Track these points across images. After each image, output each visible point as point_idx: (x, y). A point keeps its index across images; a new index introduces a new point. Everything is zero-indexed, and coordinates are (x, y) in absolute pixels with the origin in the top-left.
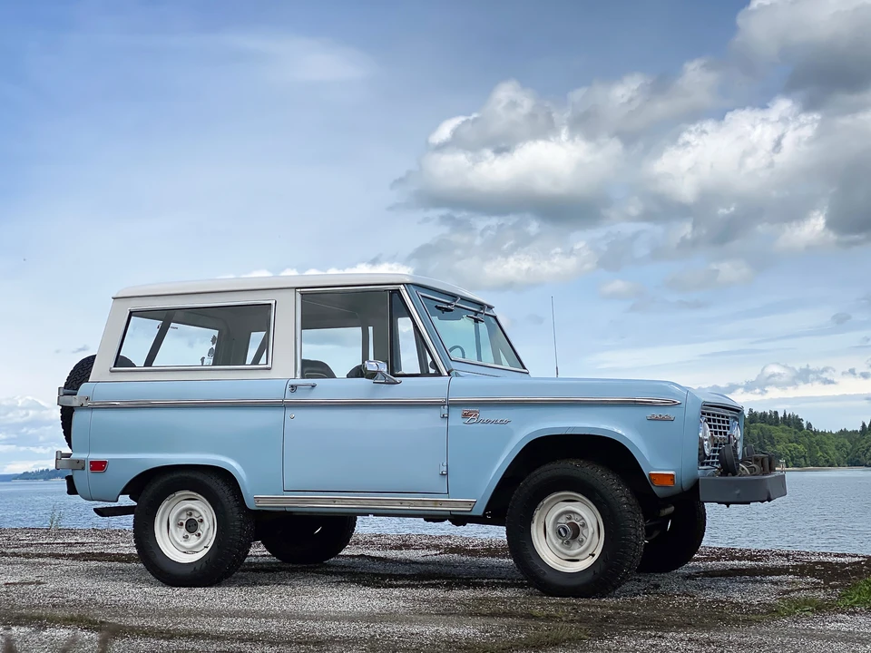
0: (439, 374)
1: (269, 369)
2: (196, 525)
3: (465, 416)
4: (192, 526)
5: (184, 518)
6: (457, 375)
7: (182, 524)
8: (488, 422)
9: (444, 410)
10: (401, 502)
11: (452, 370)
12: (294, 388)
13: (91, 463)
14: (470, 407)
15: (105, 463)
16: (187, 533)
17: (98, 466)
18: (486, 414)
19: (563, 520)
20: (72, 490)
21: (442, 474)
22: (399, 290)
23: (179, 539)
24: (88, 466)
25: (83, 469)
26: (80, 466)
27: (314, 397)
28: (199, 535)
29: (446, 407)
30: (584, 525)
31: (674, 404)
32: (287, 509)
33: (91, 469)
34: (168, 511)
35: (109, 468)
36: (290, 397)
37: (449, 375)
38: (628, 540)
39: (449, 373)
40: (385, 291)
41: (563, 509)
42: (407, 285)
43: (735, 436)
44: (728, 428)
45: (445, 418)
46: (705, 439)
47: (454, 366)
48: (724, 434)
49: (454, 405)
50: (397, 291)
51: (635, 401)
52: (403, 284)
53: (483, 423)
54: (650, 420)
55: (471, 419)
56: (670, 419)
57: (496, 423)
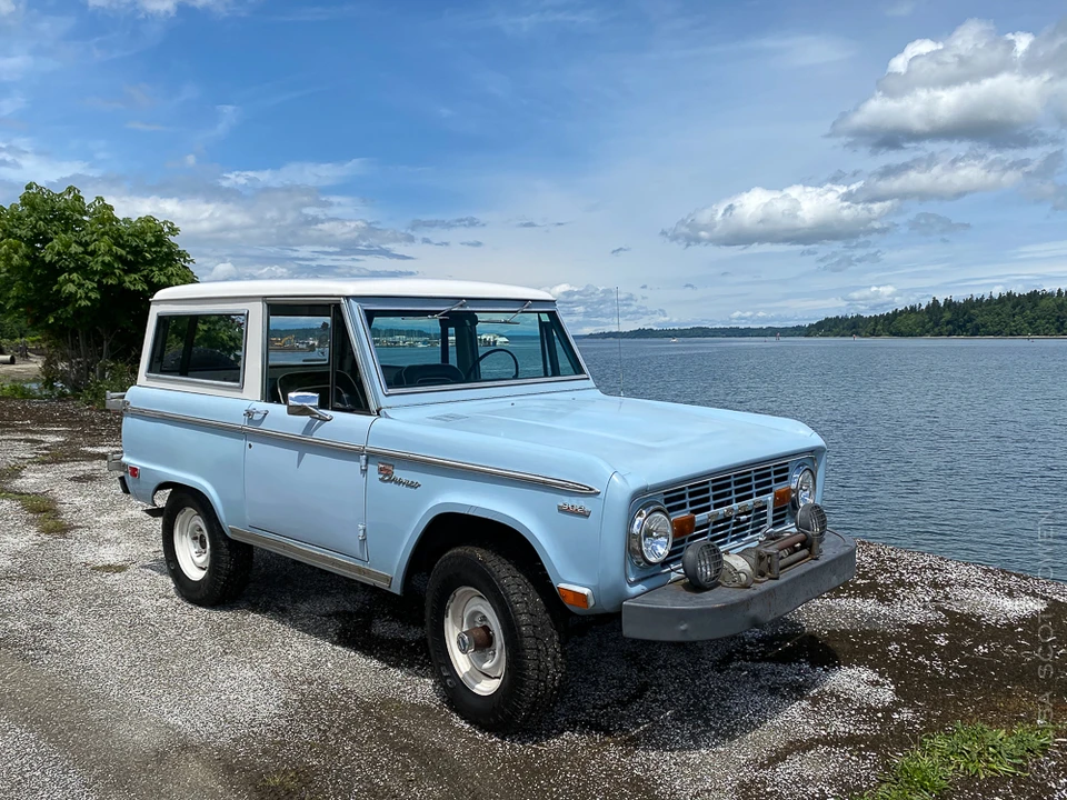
0: (369, 411)
1: (241, 388)
2: (204, 543)
3: (381, 469)
6: (387, 417)
7: (195, 539)
8: (399, 482)
9: (363, 462)
10: (334, 562)
11: (381, 409)
12: (249, 413)
13: (131, 467)
14: (387, 463)
15: (137, 470)
17: (134, 471)
18: (398, 474)
21: (363, 539)
22: (341, 304)
23: (194, 555)
27: (266, 426)
28: (205, 553)
31: (594, 494)
33: (131, 474)
34: (186, 523)
35: (140, 475)
36: (248, 424)
37: (378, 414)
38: (525, 676)
39: (378, 412)
40: (329, 305)
41: (474, 608)
42: (347, 297)
43: (793, 486)
44: (777, 481)
45: (364, 471)
46: (657, 537)
47: (384, 401)
48: (758, 494)
49: (372, 456)
50: (338, 307)
51: (544, 482)
52: (343, 296)
53: (396, 483)
54: (561, 510)
55: (387, 476)
56: (585, 515)
57: (408, 485)
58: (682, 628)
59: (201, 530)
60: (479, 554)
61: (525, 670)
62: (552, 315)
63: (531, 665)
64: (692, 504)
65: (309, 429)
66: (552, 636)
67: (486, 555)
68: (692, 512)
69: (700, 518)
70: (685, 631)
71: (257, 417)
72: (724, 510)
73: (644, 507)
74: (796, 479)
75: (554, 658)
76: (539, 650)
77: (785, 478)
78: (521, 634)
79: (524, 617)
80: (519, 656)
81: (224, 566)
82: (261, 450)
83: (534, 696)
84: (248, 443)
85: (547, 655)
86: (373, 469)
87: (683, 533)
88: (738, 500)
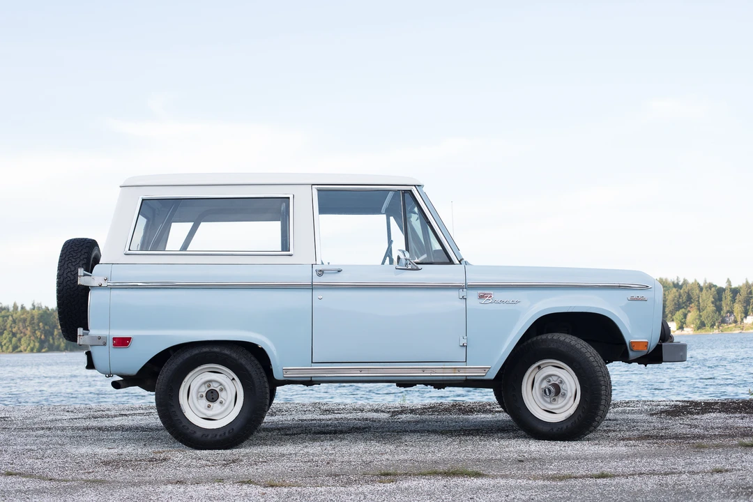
0: (451, 262)
1: (290, 255)
3: (481, 297)
4: (212, 396)
6: (469, 264)
8: (501, 302)
9: (463, 293)
11: (462, 260)
12: (321, 272)
13: (114, 339)
15: (129, 339)
16: (208, 403)
17: (122, 342)
18: (498, 295)
20: (90, 365)
21: (463, 346)
22: (411, 191)
24: (111, 342)
25: (105, 344)
26: (101, 342)
29: (464, 290)
33: (114, 345)
35: (133, 344)
36: (317, 280)
39: (460, 262)
40: (400, 191)
42: (418, 186)
45: (464, 299)
49: (471, 288)
50: (409, 192)
51: (619, 286)
52: (415, 186)
53: (498, 303)
54: (630, 300)
55: (487, 300)
56: (645, 300)
57: (509, 303)
59: (209, 386)
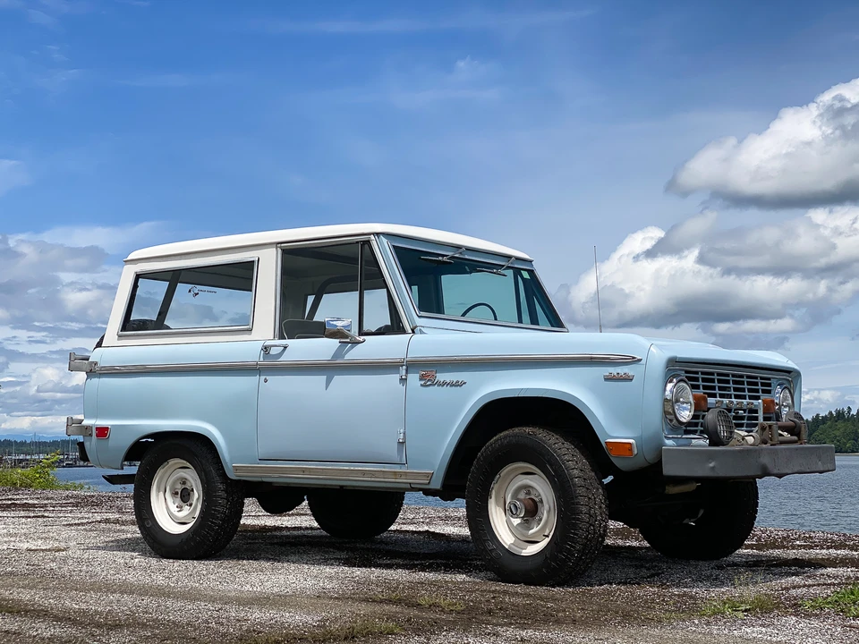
0: (402, 330)
1: (250, 330)
2: (189, 494)
3: (422, 376)
4: (185, 496)
5: (179, 487)
6: (421, 332)
7: (177, 493)
8: (444, 384)
9: (403, 372)
10: (364, 473)
11: (416, 327)
12: (266, 349)
13: (97, 429)
14: (428, 369)
15: (106, 429)
16: (182, 503)
17: (102, 432)
18: (441, 377)
19: (522, 495)
20: (84, 456)
21: (402, 442)
22: (369, 241)
24: (95, 433)
25: (91, 435)
26: (89, 432)
27: (287, 358)
28: (191, 505)
29: (404, 367)
30: (541, 501)
31: (634, 361)
32: (264, 480)
33: (97, 436)
34: (165, 480)
35: (112, 435)
37: (413, 332)
38: (578, 520)
39: (412, 330)
40: (357, 242)
41: (520, 483)
42: (378, 234)
43: (777, 401)
44: (764, 391)
45: (403, 381)
46: (683, 403)
47: (419, 322)
48: (751, 398)
49: (412, 365)
50: (368, 242)
51: (591, 358)
52: (373, 234)
53: (439, 385)
54: (607, 379)
55: (427, 381)
56: (628, 379)
57: (452, 385)
58: (711, 465)
59: (184, 483)
60: (528, 430)
61: (578, 514)
62: (531, 272)
63: (584, 509)
64: (705, 387)
65: (338, 354)
66: (598, 489)
67: (534, 430)
68: (704, 393)
69: (711, 400)
70: (713, 468)
71: (274, 351)
72: (726, 401)
73: (674, 376)
74: (779, 395)
75: (600, 507)
76: (589, 498)
77: (769, 392)
78: (575, 485)
79: (575, 471)
80: (573, 504)
81: (220, 509)
82: (277, 383)
83: (586, 538)
84: (263, 378)
85: (595, 504)
86: (414, 379)
87: (700, 407)
88: (736, 397)
